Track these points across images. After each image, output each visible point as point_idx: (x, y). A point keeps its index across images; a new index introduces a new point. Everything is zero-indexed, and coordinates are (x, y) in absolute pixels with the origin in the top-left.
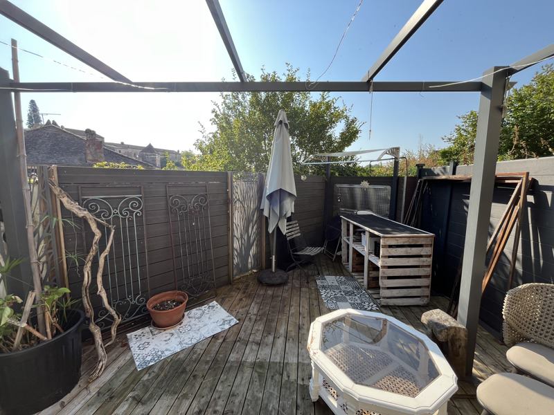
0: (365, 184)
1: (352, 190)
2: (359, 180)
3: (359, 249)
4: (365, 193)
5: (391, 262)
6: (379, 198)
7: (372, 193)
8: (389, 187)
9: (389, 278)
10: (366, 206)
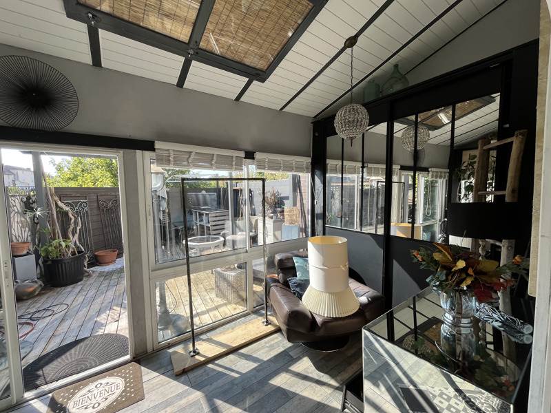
0: (204, 192)
1: (197, 196)
2: (200, 190)
3: (202, 223)
4: (204, 197)
5: (215, 223)
6: (211, 200)
7: (208, 196)
8: (216, 194)
9: (214, 230)
10: (205, 204)
